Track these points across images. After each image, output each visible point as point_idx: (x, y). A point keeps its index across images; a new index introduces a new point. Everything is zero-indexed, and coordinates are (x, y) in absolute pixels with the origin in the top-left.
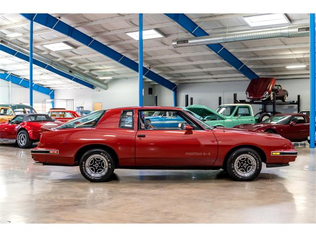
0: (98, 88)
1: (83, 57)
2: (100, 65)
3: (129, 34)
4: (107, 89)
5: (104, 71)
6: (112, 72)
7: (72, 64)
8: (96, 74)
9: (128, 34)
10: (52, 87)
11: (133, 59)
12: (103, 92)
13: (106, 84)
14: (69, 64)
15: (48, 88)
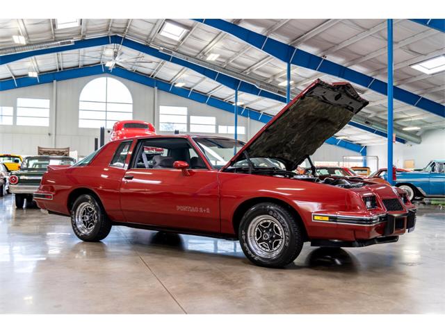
0: (409, 143)
1: (377, 103)
2: (402, 113)
3: (416, 67)
4: (419, 143)
5: (410, 120)
6: (421, 120)
7: (370, 114)
8: (403, 124)
9: (414, 67)
10: (364, 143)
11: (438, 102)
12: (416, 146)
13: (419, 137)
14: (367, 114)
15: (360, 144)
